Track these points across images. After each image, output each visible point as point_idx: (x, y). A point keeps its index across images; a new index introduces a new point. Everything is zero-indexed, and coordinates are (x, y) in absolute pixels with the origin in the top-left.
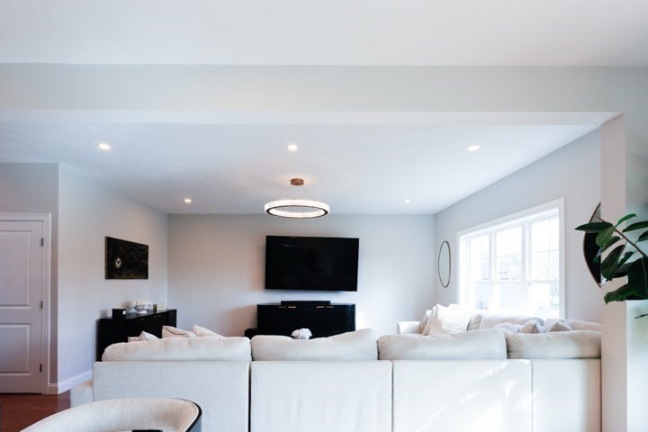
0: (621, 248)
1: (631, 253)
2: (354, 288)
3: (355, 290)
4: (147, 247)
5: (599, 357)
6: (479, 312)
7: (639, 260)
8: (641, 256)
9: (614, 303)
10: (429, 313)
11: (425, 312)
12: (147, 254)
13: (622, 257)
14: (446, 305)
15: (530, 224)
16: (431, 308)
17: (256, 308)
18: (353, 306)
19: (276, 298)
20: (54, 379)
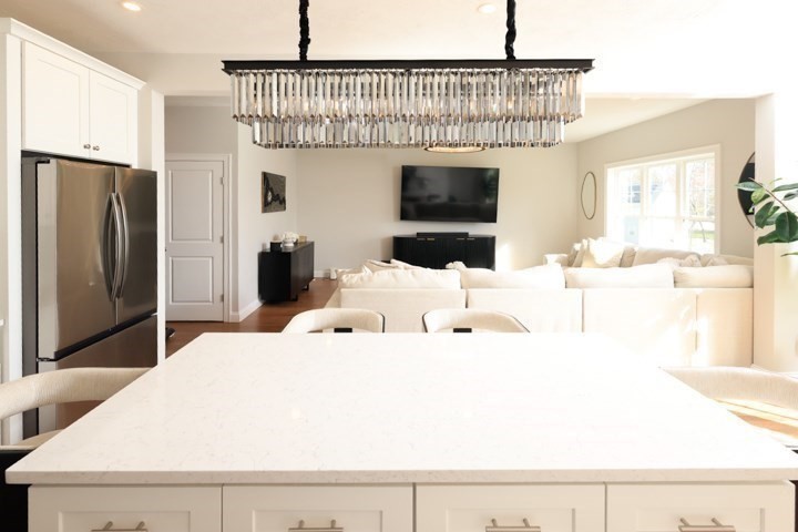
0: (770, 204)
1: (778, 208)
2: (493, 219)
3: (495, 221)
4: (284, 178)
5: (752, 287)
6: (630, 245)
7: (783, 215)
8: (786, 211)
9: (766, 245)
10: (577, 247)
11: (572, 245)
12: (284, 186)
13: (771, 210)
14: (595, 238)
15: (685, 163)
16: (579, 241)
17: (392, 240)
18: (493, 239)
19: (410, 229)
20: (236, 309)
